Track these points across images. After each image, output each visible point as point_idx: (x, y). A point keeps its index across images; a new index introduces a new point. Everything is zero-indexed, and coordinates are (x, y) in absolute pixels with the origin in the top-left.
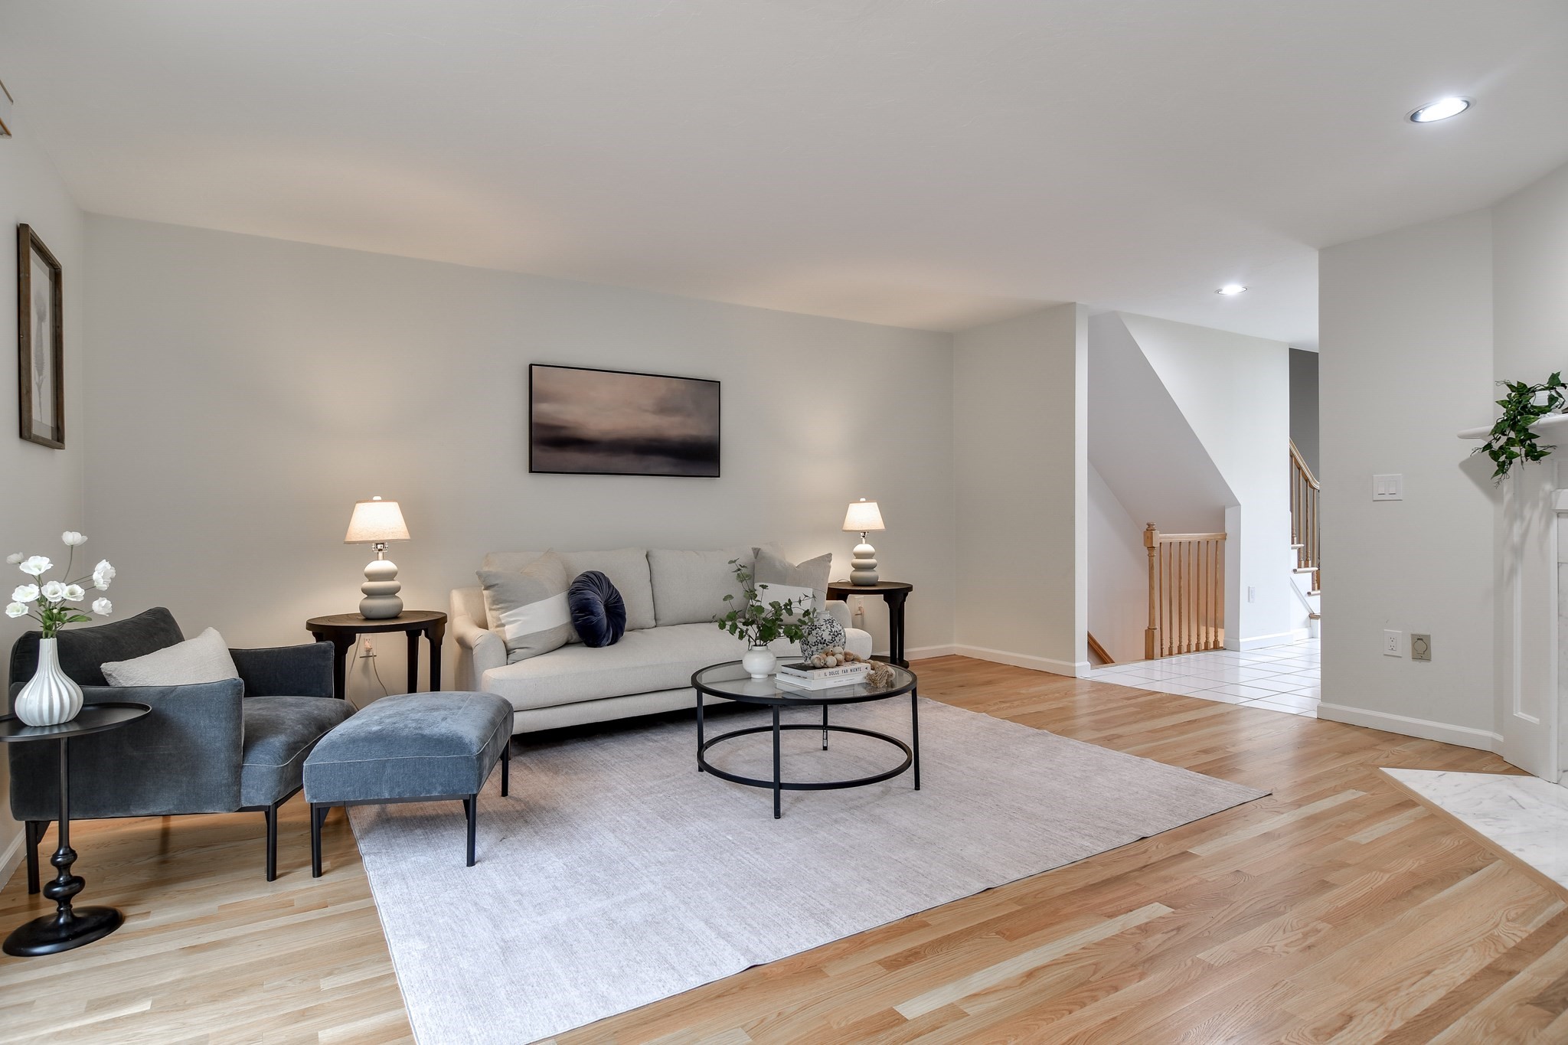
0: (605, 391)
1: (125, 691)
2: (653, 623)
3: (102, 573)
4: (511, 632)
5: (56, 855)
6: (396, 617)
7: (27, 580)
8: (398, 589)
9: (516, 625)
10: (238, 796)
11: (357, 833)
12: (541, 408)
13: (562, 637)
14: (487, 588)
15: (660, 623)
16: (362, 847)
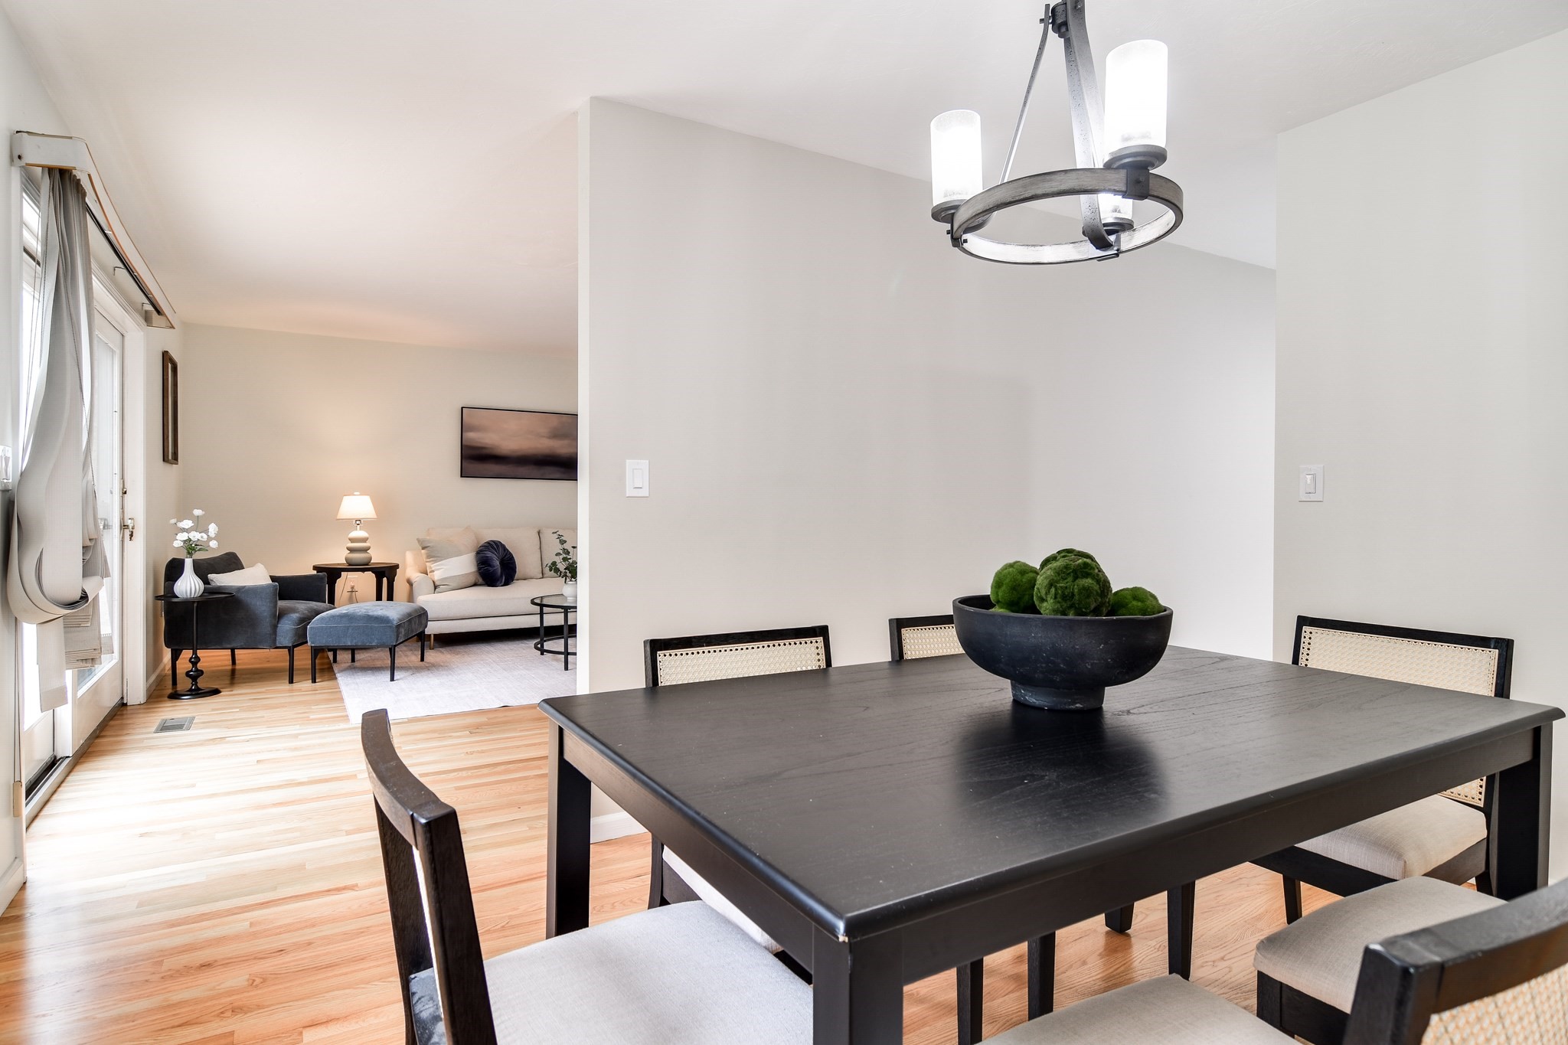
0: (513, 424)
1: (220, 587)
2: (541, 576)
3: (213, 529)
4: (437, 576)
5: (191, 658)
6: (367, 565)
7: (183, 530)
8: (369, 548)
9: (442, 570)
10: (275, 640)
11: (336, 671)
12: (471, 435)
13: (472, 580)
14: (423, 548)
15: (545, 576)
16: (338, 675)
